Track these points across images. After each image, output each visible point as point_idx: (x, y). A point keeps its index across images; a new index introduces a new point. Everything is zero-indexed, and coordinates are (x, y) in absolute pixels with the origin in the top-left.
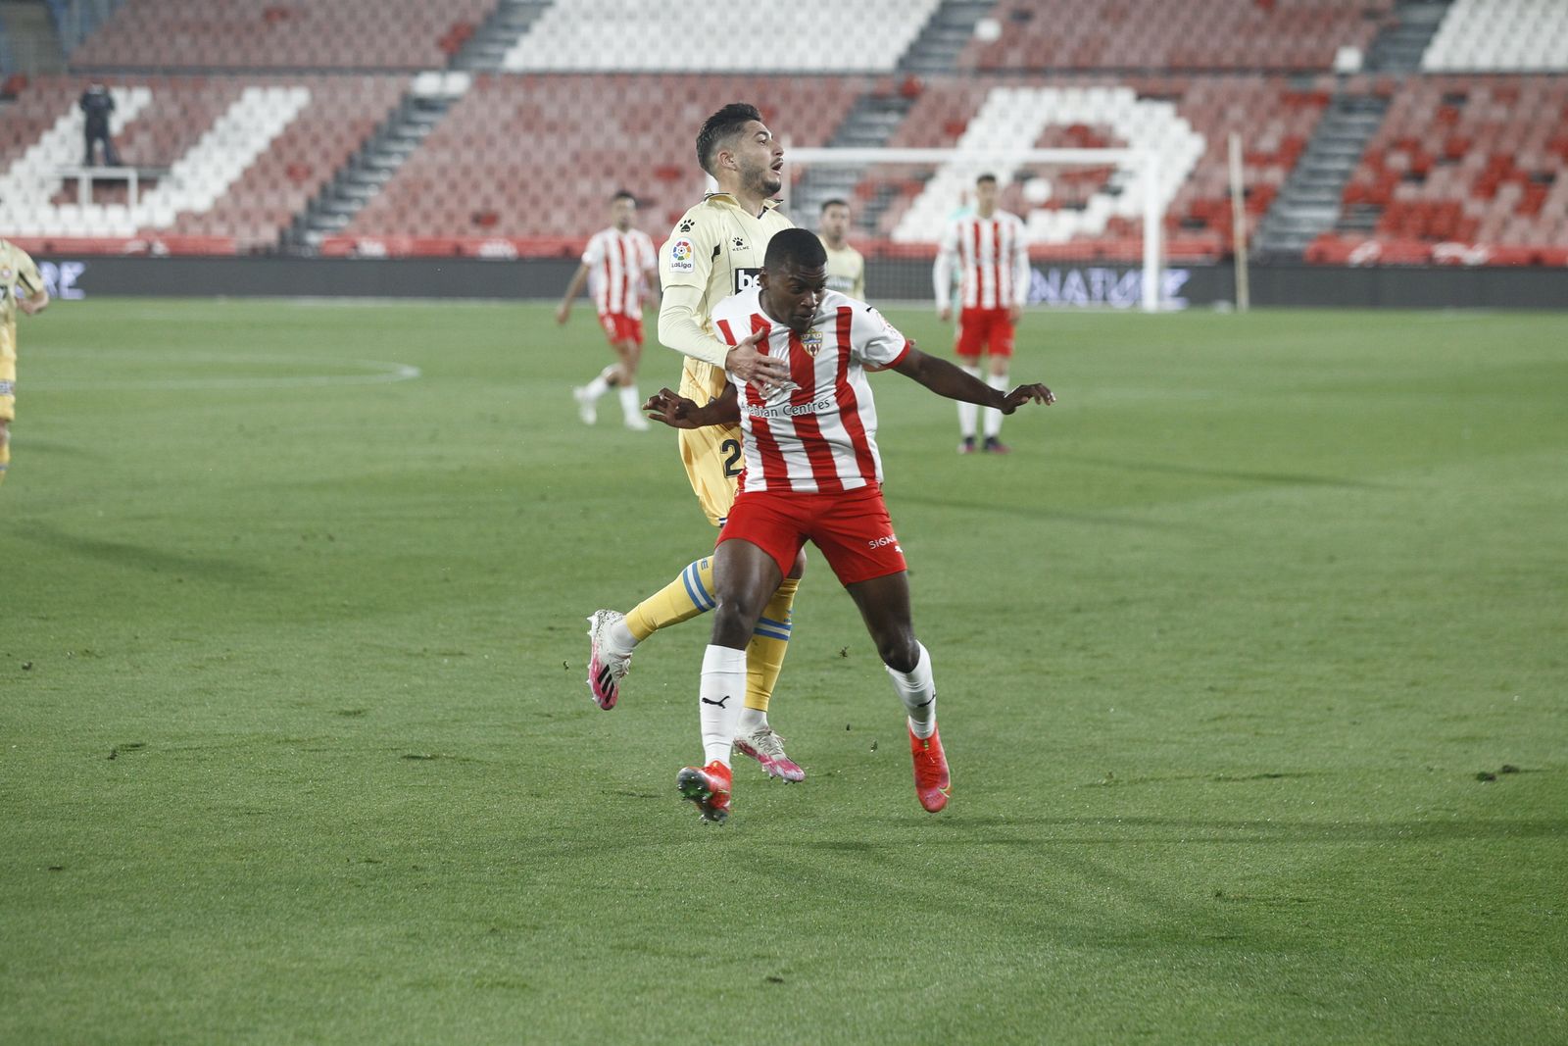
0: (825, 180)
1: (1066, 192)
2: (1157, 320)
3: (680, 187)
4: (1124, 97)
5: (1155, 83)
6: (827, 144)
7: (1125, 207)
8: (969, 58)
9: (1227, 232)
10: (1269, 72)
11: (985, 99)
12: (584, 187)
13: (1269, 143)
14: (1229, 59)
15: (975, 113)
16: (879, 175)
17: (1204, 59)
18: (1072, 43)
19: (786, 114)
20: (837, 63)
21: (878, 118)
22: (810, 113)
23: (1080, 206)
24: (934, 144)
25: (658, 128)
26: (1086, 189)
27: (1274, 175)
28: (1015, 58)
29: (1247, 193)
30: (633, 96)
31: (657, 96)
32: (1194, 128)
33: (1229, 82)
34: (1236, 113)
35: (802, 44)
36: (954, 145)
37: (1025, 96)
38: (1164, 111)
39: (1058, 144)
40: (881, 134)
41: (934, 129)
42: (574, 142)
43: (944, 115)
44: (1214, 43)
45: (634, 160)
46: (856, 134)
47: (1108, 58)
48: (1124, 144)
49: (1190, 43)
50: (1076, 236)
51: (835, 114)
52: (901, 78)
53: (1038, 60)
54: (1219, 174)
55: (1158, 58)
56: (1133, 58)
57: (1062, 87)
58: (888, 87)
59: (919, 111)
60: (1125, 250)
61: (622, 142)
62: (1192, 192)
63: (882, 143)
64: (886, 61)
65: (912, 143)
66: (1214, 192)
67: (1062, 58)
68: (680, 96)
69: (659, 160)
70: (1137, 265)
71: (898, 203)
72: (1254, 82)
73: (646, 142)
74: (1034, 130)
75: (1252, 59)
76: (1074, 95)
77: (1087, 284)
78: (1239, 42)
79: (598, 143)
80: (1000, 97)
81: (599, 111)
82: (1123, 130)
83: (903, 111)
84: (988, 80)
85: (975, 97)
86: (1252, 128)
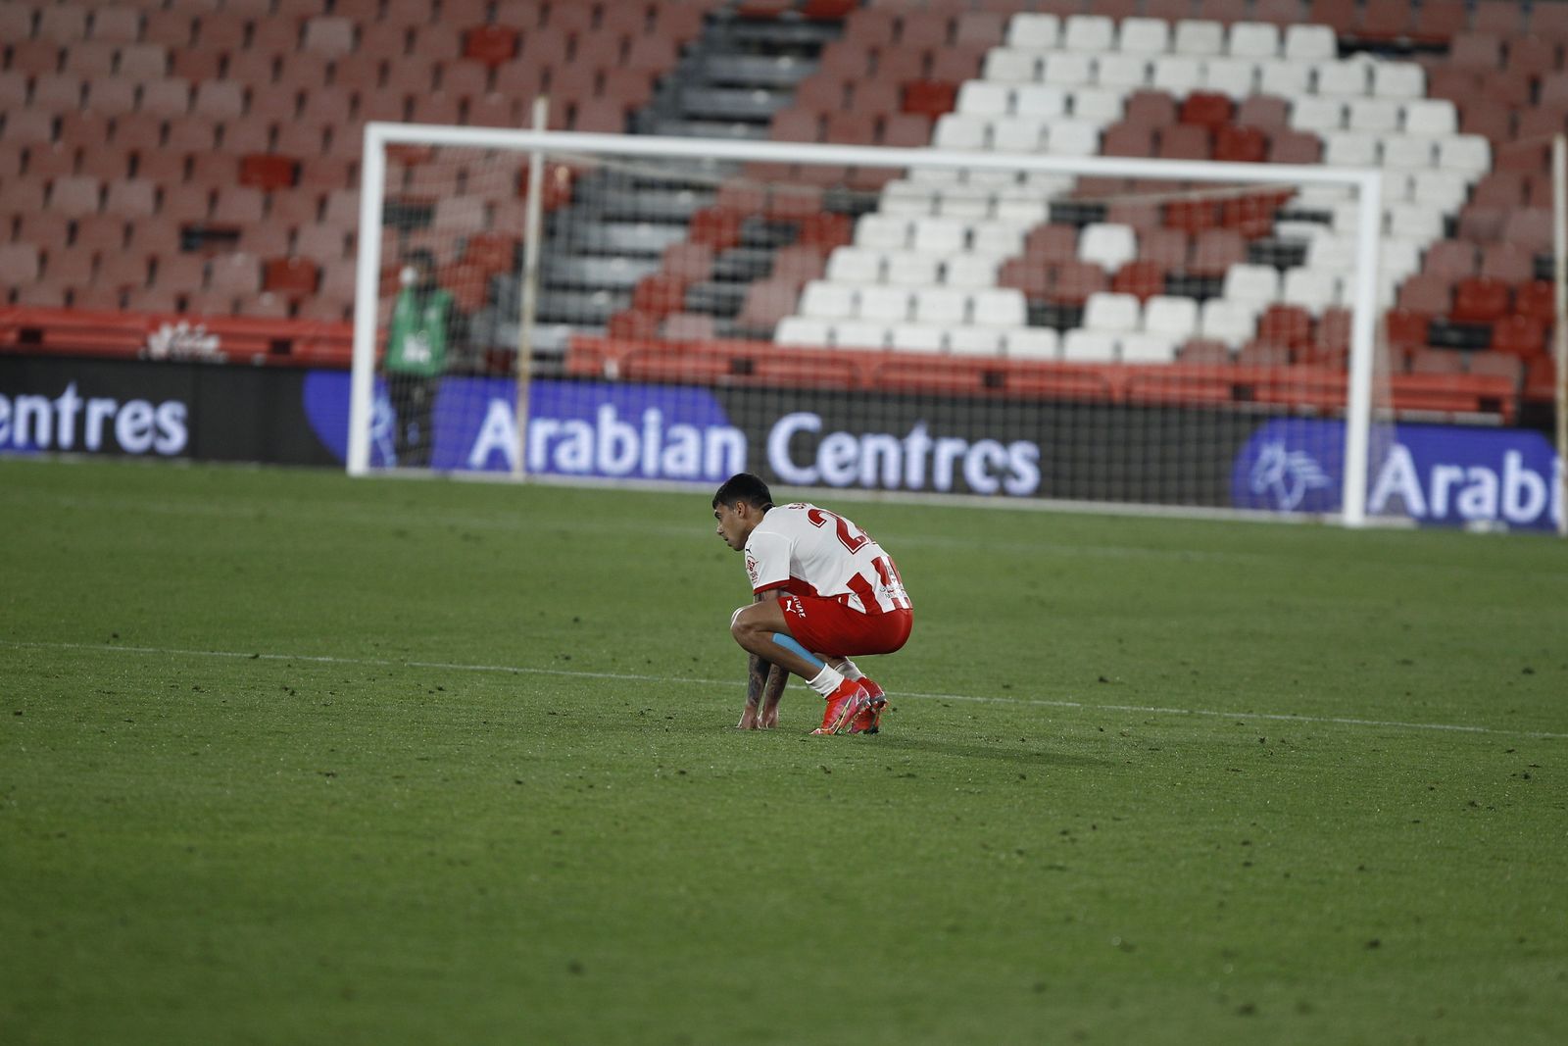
1: (1171, 251)
3: (297, 202)
4: (1314, 42)
6: (633, 125)
7: (1306, 290)
9: (1537, 359)
11: (1002, 38)
12: (77, 194)
15: (978, 69)
16: (747, 193)
19: (542, 45)
21: (752, 67)
22: (599, 46)
23: (1204, 287)
24: (878, 134)
25: (252, 64)
26: (1216, 246)
32: (1464, 124)
36: (926, 138)
37: (1089, 34)
38: (1402, 78)
39: (1157, 148)
41: (882, 96)
42: (58, 90)
43: (901, 66)
45: (195, 138)
46: (699, 100)
48: (1313, 150)
51: (654, 52)
57: (1172, 19)
59: (846, 53)
60: (1301, 388)
61: (169, 96)
62: (1459, 262)
63: (759, 124)
66: (1508, 267)
69: (250, 139)
71: (790, 259)
73: (222, 97)
74: (1102, 108)
79: (112, 94)
81: (119, 21)
82: (1307, 117)
83: (810, 51)
85: (971, 29)
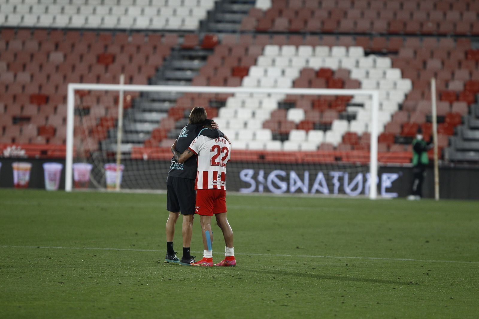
1: (315, 116)
2: (378, 204)
3: (48, 108)
4: (357, 52)
5: (379, 42)
6: (150, 82)
7: (357, 127)
8: (250, 23)
10: (457, 36)
11: (262, 53)
13: (456, 86)
14: (430, 26)
15: (255, 62)
17: (412, 27)
18: (322, 14)
19: (122, 59)
20: (158, 24)
21: (186, 64)
22: (139, 58)
23: (326, 127)
24: (225, 83)
25: (33, 67)
26: (329, 114)
27: (460, 107)
28: (281, 23)
29: (441, 120)
30: (16, 45)
31: (32, 45)
32: (404, 75)
33: (430, 41)
34: (434, 64)
35: (134, 11)
36: (240, 84)
37: (288, 50)
38: (384, 62)
39: (310, 85)
40: (189, 74)
41: (226, 71)
43: (232, 62)
44: (420, 15)
45: (16, 89)
47: (346, 25)
48: (358, 85)
49: (403, 15)
50: (322, 146)
51: (156, 60)
52: (203, 35)
53: (297, 25)
54: (422, 105)
55: (381, 25)
56: (364, 25)
57: (314, 46)
58: (193, 42)
59: (214, 59)
61: (8, 77)
63: (189, 81)
64: (192, 24)
65: (209, 82)
66: (417, 118)
67: (314, 24)
68: (49, 46)
69: (33, 89)
70: (366, 168)
72: (448, 43)
73: (24, 77)
74: (293, 73)
75: (445, 28)
76: (322, 50)
77: (329, 180)
78: (437, 15)
80: (271, 50)
82: (356, 75)
83: (204, 58)
84: (263, 38)
85: (253, 50)
86: (446, 75)
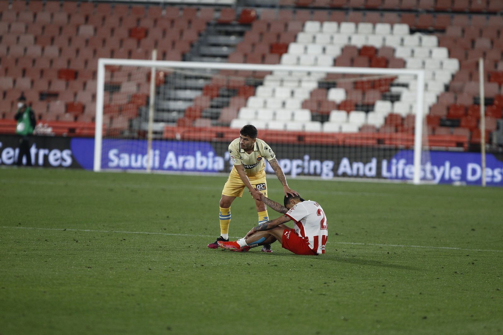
0: (182, 83)
1: (357, 97)
2: (422, 190)
3: (77, 84)
4: (402, 29)
5: (425, 20)
7: (400, 109)
9: (475, 130)
11: (302, 29)
12: (6, 83)
14: (479, 4)
15: (295, 39)
16: (221, 80)
19: (155, 33)
21: (222, 39)
22: (173, 33)
23: (368, 108)
24: (263, 60)
25: (62, 40)
26: (371, 95)
29: (489, 102)
30: (44, 17)
31: (61, 18)
32: (451, 55)
33: (479, 19)
34: (483, 43)
36: (278, 61)
38: (430, 40)
39: (352, 63)
41: (264, 48)
43: (271, 38)
45: (44, 64)
46: (206, 50)
48: (402, 64)
50: (363, 128)
51: (191, 35)
52: (240, 10)
54: (469, 87)
55: (427, 1)
57: (357, 22)
58: (230, 17)
59: (252, 35)
60: (399, 140)
61: (35, 51)
62: (449, 99)
63: (225, 57)
66: (465, 100)
68: (79, 18)
69: (61, 64)
71: (235, 101)
72: (498, 20)
73: (52, 51)
74: (335, 51)
75: (494, 6)
76: (365, 27)
79: (17, 50)
80: (311, 26)
81: (19, 27)
82: (400, 53)
83: (241, 34)
84: (303, 13)
85: (292, 26)
